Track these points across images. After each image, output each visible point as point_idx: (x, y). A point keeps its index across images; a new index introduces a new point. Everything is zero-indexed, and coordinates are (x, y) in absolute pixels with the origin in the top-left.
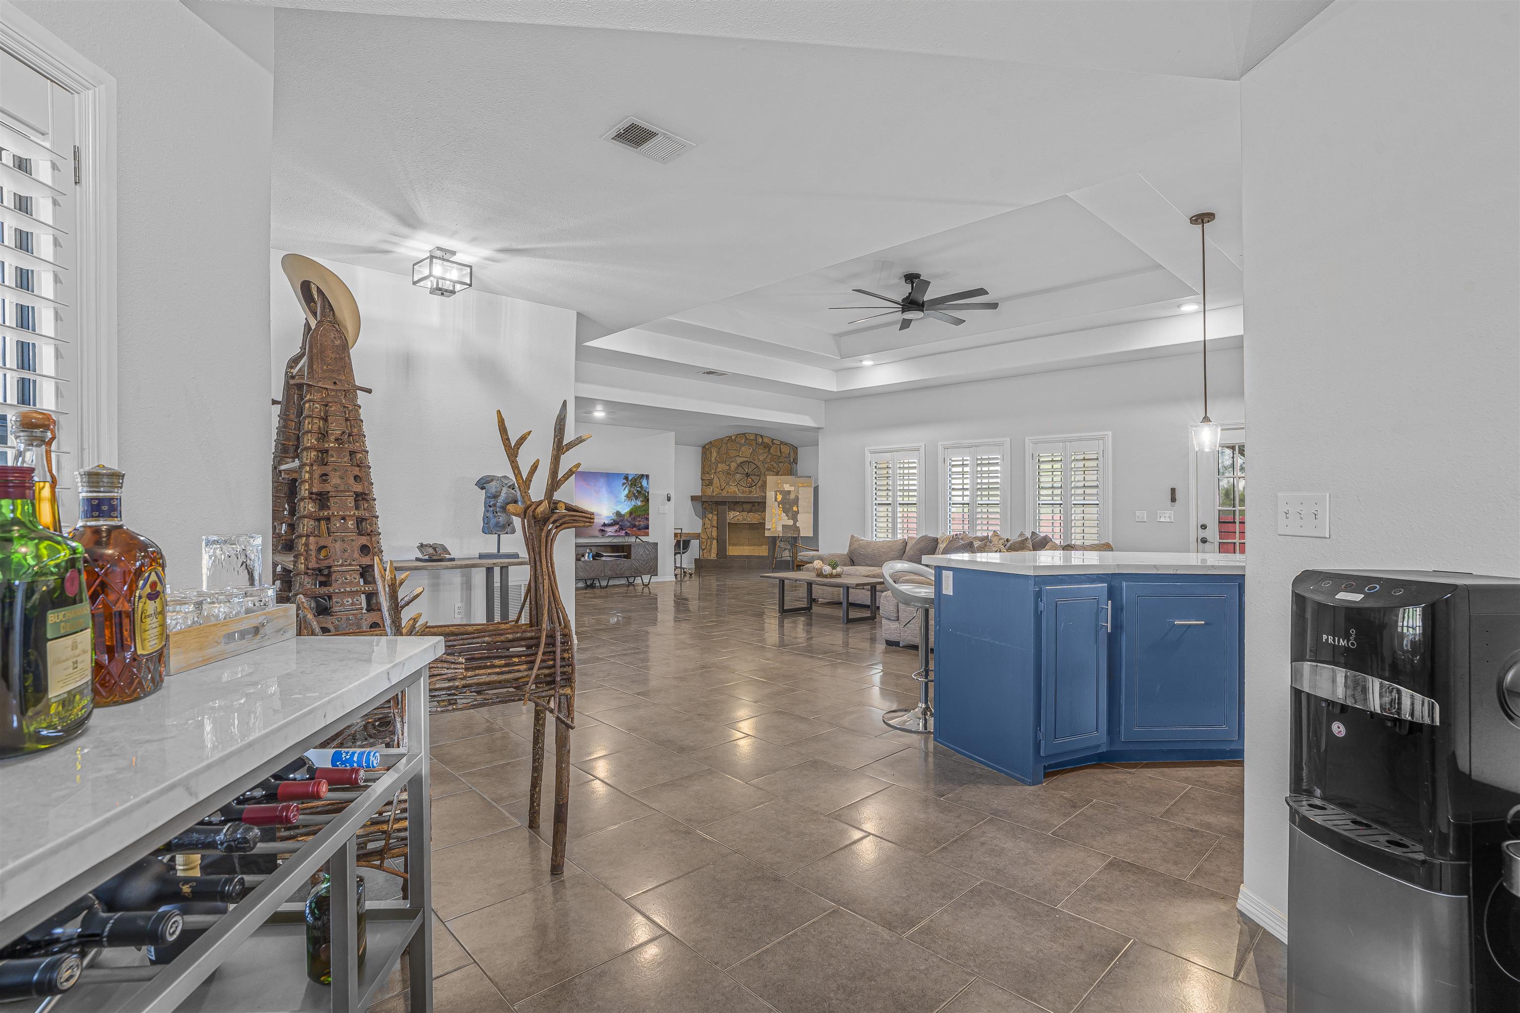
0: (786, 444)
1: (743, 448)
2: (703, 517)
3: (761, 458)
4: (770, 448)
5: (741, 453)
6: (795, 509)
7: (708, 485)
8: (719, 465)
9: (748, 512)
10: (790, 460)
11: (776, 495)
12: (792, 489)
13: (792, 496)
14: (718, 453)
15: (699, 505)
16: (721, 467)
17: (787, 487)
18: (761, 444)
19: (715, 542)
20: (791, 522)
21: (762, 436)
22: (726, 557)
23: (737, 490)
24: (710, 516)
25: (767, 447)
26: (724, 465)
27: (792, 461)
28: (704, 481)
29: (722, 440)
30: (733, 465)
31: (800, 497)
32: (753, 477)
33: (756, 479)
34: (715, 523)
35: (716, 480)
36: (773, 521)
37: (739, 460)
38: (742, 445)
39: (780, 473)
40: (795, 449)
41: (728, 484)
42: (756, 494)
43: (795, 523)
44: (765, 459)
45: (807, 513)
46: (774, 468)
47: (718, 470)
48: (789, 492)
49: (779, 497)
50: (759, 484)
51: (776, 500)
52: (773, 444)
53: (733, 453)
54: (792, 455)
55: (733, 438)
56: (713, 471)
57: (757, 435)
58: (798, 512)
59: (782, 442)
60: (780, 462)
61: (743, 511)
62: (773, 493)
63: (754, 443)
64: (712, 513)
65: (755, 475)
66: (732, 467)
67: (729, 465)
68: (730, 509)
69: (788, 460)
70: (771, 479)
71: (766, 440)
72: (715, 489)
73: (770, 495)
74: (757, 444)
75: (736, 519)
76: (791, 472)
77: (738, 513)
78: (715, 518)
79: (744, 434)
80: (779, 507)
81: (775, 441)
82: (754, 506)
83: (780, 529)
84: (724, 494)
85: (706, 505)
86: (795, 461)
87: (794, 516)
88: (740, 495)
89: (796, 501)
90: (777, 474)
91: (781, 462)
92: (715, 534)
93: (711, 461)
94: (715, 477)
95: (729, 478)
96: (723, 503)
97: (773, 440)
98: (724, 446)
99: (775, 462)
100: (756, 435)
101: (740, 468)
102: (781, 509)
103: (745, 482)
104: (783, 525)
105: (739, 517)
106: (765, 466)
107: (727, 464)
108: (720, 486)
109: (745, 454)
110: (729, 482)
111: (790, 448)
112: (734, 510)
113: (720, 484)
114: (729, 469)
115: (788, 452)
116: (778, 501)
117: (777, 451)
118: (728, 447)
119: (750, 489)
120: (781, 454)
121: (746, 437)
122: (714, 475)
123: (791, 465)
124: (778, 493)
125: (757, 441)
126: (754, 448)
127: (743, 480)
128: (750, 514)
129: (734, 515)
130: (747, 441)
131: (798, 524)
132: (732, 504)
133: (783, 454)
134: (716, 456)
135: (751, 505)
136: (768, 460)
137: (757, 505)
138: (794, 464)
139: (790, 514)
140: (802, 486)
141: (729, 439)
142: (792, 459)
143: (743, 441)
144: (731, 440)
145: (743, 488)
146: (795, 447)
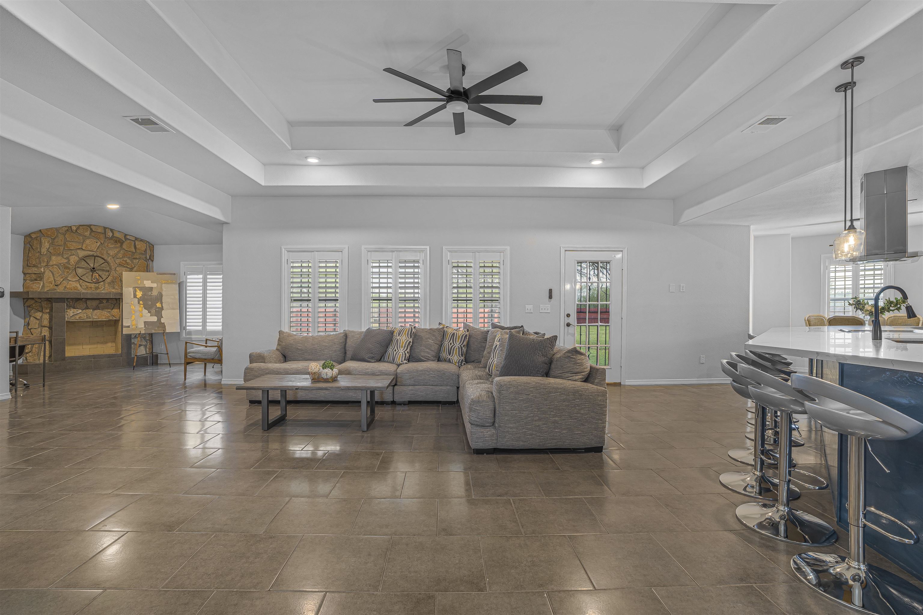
0: (141, 240)
1: (88, 241)
3: (111, 253)
5: (84, 246)
6: (159, 305)
7: (36, 280)
8: (53, 258)
9: (94, 309)
10: (146, 257)
11: (135, 292)
12: (154, 285)
13: (155, 293)
14: (52, 244)
15: (19, 303)
16: (55, 260)
17: (148, 284)
18: (111, 238)
19: (47, 343)
20: (155, 319)
21: (112, 230)
22: (64, 359)
23: (78, 285)
24: (39, 315)
25: (119, 242)
26: (60, 258)
27: (148, 257)
28: (27, 276)
29: (57, 230)
30: (73, 259)
31: (163, 293)
32: (100, 273)
33: (104, 275)
34: (45, 323)
35: (46, 275)
36: (133, 318)
37: (82, 254)
38: (85, 238)
39: (135, 269)
40: (151, 247)
41: (66, 279)
42: (105, 289)
43: (159, 320)
44: (116, 254)
45: (173, 309)
46: (128, 264)
47: (51, 263)
48: (151, 289)
49: (139, 294)
50: (109, 280)
51: (135, 296)
52: (126, 239)
53: (73, 245)
54: (148, 252)
55: (74, 228)
56: (42, 265)
57: (107, 228)
58: (162, 308)
59: (136, 239)
60: (134, 259)
61: (87, 308)
62: (132, 289)
63: (102, 236)
64: (42, 311)
65: (103, 270)
66: (71, 260)
67: (68, 258)
68: (69, 307)
69: (144, 256)
70: (127, 276)
71: (117, 235)
72: (46, 284)
73: (128, 292)
74: (106, 237)
75: (77, 317)
76: (148, 269)
77: (80, 311)
78: (47, 316)
79: (89, 226)
80: (139, 303)
81: (128, 237)
82: (101, 303)
83: (141, 325)
84: (60, 289)
86: (151, 258)
87: (159, 313)
88: (84, 291)
89: (160, 298)
90: (131, 270)
91: (136, 259)
93: (40, 252)
94: (48, 271)
95: (67, 272)
96: (61, 300)
97: (126, 235)
98: (61, 237)
99: (129, 258)
100: (105, 228)
101: (83, 263)
102: (142, 306)
103: (90, 277)
104: (145, 322)
105: (81, 315)
106: (117, 262)
107: (65, 257)
108: (55, 282)
109: (89, 248)
110: (67, 277)
111: (145, 245)
112: (74, 308)
113: (54, 280)
114: (68, 262)
115: (144, 249)
116: (137, 298)
117: (130, 247)
118: (65, 238)
119: (97, 285)
120: (136, 251)
121: (91, 229)
122: (44, 269)
123: (147, 262)
124: (138, 290)
125: (105, 235)
126: (102, 242)
127: (87, 275)
128: (96, 311)
129: (75, 313)
130: (93, 234)
131: (163, 320)
132: (71, 302)
133: (138, 251)
134: (49, 248)
135: (98, 302)
136: (120, 255)
137: (105, 302)
138: (150, 258)
139: (153, 311)
140: (164, 283)
141: (67, 230)
142: (147, 256)
143: (87, 233)
144: (70, 231)
145: (87, 284)
146: (152, 244)
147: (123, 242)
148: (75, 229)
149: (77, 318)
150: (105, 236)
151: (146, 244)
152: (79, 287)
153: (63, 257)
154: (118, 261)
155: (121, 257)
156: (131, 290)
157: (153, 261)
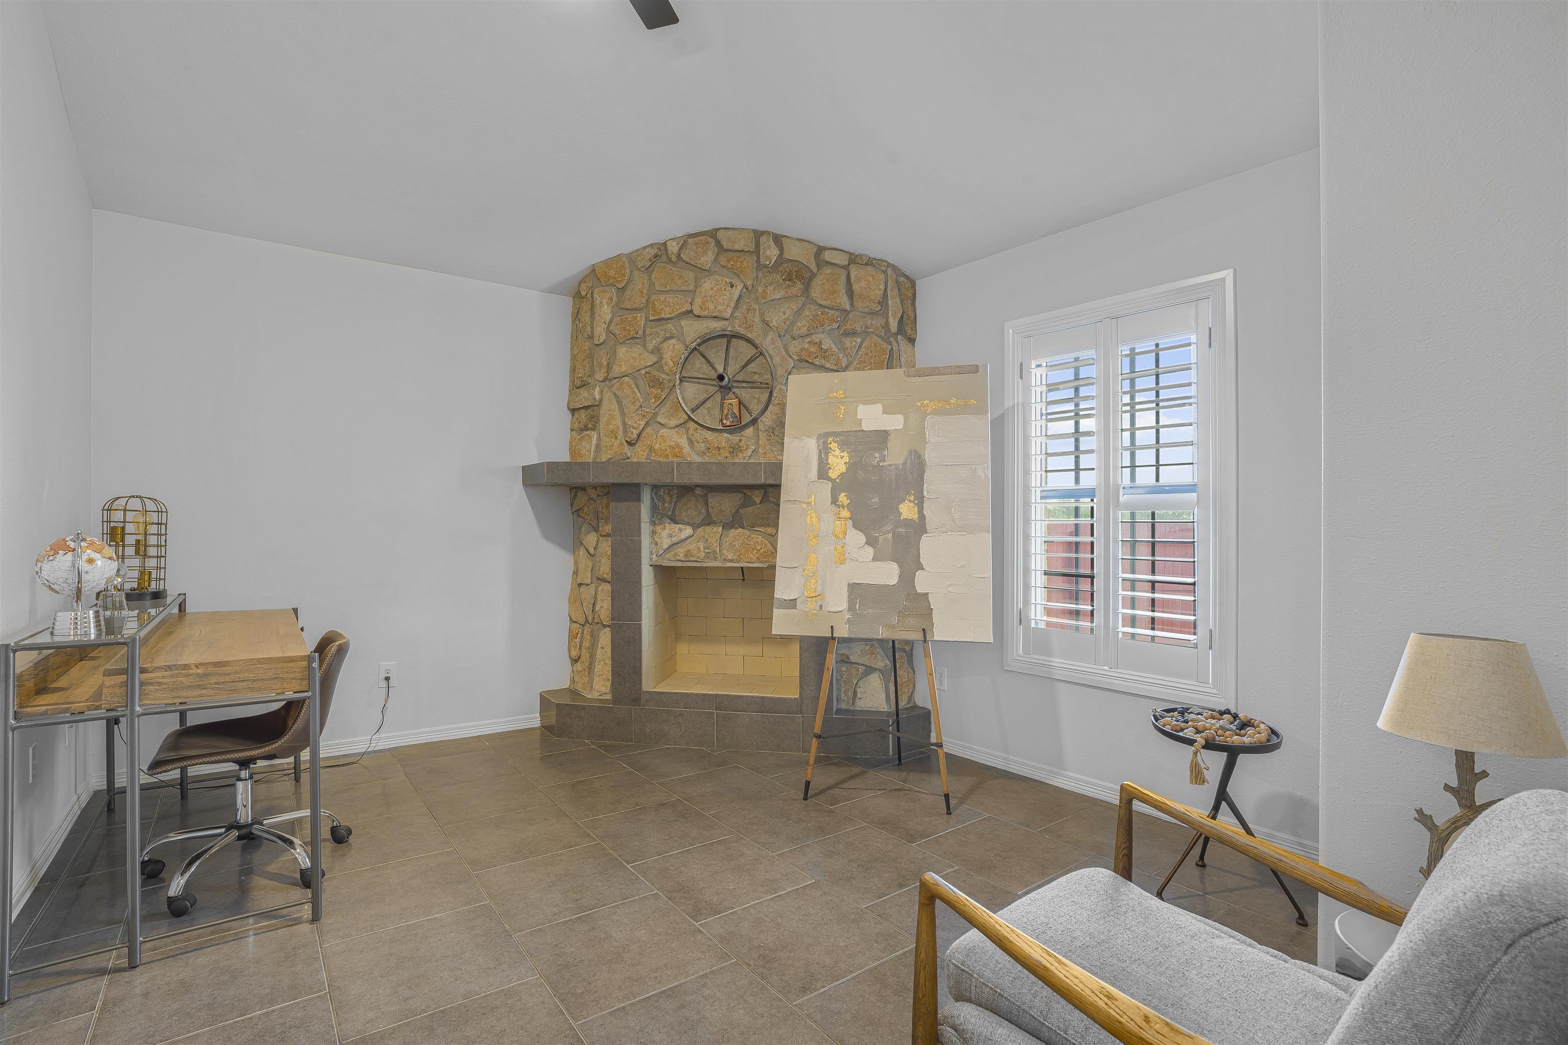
0: (870, 262)
1: (707, 285)
2: (576, 545)
3: (776, 318)
4: (811, 279)
5: (698, 301)
6: (907, 510)
7: (588, 429)
8: (622, 351)
9: (728, 526)
10: (886, 325)
11: (824, 452)
12: (895, 422)
13: (896, 457)
14: (619, 308)
16: (629, 358)
17: (873, 418)
18: (775, 269)
19: (605, 638)
20: (891, 573)
21: (778, 239)
22: (638, 699)
23: (684, 442)
24: (591, 539)
25: (797, 276)
26: (637, 350)
27: (894, 325)
28: (575, 417)
29: (632, 258)
30: (673, 351)
31: (930, 456)
32: (745, 394)
33: (754, 399)
34: (605, 568)
35: (609, 408)
36: (811, 568)
37: (693, 330)
38: (703, 272)
40: (905, 286)
41: (652, 421)
43: (907, 578)
44: (791, 323)
45: (965, 529)
46: (825, 353)
47: (616, 370)
48: (882, 436)
49: (839, 463)
50: (767, 420)
51: (823, 473)
52: (821, 263)
53: (670, 306)
54: (894, 303)
55: (673, 248)
56: (600, 376)
57: (762, 233)
58: (920, 527)
59: (854, 259)
60: (846, 334)
61: (708, 521)
62: (813, 440)
63: (749, 262)
64: (596, 530)
65: (754, 385)
66: (667, 356)
67: (657, 350)
68: (660, 515)
69: (880, 321)
70: (798, 389)
71: (794, 252)
72: (608, 440)
73: (800, 453)
74: (760, 266)
75: (681, 551)
76: (892, 360)
77: (688, 531)
78: (606, 546)
79: (713, 233)
80: (834, 501)
81: (827, 256)
82: (747, 502)
83: (838, 602)
84: (639, 455)
85: (582, 497)
86: (907, 331)
87: (906, 548)
88: (698, 459)
89: (913, 479)
91: (853, 333)
92: (604, 607)
93: (591, 337)
94: (608, 395)
95: (657, 397)
97: (821, 250)
98: (640, 280)
99: (829, 331)
100: (758, 234)
101: (698, 361)
102: (845, 513)
103: (717, 412)
104: (854, 588)
105: (692, 546)
106: (792, 349)
107: (650, 346)
108: (625, 431)
109: (711, 307)
110: (656, 414)
111: (882, 276)
112: (674, 520)
113: (624, 424)
114: (658, 365)
115: (878, 293)
116: (829, 479)
117: (834, 292)
118: (652, 285)
119: (735, 438)
120: (852, 305)
121: (718, 243)
122: (601, 392)
123: (890, 343)
124: (834, 446)
125: (758, 257)
126: (749, 283)
127: (709, 404)
128: (733, 533)
129: (675, 539)
130: (723, 260)
131: (922, 583)
132: (667, 498)
133: (859, 304)
134: (611, 320)
135: (737, 498)
136: (802, 326)
137: (758, 500)
138: (901, 330)
139: (886, 537)
140: (935, 412)
141: (656, 256)
142: (891, 320)
143: (707, 259)
144: (664, 258)
145: (709, 435)
146: (907, 277)
147: (813, 276)
148: (676, 250)
149: (681, 556)
150: (758, 261)
151: (885, 272)
152: (687, 449)
153: (644, 346)
154: (795, 347)
155: (804, 331)
156: (812, 445)
157: (912, 341)
